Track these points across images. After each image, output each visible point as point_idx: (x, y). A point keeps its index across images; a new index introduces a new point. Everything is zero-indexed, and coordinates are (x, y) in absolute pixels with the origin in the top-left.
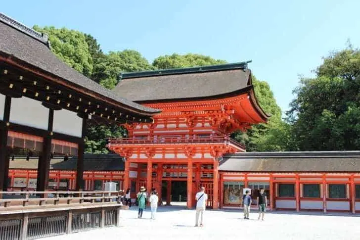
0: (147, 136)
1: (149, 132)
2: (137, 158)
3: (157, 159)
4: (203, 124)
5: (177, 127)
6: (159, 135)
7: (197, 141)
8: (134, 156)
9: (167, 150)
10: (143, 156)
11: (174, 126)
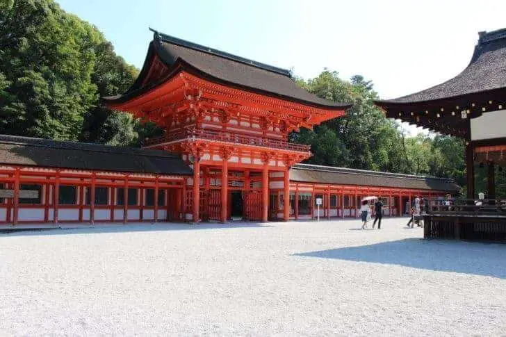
0: (219, 131)
1: (221, 127)
2: (209, 159)
3: (232, 163)
4: (274, 128)
5: (251, 127)
6: (232, 132)
7: (269, 145)
8: (205, 157)
9: (244, 153)
10: (217, 158)
11: (248, 124)
